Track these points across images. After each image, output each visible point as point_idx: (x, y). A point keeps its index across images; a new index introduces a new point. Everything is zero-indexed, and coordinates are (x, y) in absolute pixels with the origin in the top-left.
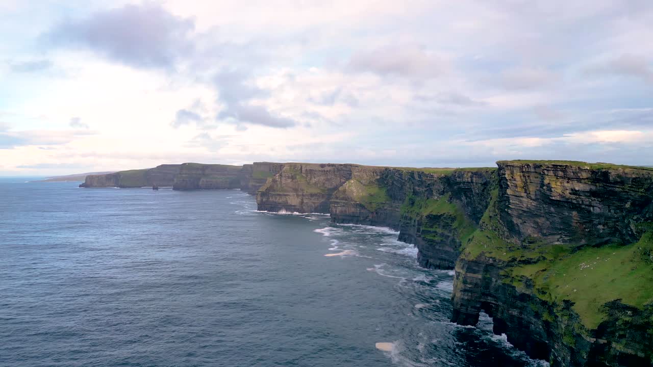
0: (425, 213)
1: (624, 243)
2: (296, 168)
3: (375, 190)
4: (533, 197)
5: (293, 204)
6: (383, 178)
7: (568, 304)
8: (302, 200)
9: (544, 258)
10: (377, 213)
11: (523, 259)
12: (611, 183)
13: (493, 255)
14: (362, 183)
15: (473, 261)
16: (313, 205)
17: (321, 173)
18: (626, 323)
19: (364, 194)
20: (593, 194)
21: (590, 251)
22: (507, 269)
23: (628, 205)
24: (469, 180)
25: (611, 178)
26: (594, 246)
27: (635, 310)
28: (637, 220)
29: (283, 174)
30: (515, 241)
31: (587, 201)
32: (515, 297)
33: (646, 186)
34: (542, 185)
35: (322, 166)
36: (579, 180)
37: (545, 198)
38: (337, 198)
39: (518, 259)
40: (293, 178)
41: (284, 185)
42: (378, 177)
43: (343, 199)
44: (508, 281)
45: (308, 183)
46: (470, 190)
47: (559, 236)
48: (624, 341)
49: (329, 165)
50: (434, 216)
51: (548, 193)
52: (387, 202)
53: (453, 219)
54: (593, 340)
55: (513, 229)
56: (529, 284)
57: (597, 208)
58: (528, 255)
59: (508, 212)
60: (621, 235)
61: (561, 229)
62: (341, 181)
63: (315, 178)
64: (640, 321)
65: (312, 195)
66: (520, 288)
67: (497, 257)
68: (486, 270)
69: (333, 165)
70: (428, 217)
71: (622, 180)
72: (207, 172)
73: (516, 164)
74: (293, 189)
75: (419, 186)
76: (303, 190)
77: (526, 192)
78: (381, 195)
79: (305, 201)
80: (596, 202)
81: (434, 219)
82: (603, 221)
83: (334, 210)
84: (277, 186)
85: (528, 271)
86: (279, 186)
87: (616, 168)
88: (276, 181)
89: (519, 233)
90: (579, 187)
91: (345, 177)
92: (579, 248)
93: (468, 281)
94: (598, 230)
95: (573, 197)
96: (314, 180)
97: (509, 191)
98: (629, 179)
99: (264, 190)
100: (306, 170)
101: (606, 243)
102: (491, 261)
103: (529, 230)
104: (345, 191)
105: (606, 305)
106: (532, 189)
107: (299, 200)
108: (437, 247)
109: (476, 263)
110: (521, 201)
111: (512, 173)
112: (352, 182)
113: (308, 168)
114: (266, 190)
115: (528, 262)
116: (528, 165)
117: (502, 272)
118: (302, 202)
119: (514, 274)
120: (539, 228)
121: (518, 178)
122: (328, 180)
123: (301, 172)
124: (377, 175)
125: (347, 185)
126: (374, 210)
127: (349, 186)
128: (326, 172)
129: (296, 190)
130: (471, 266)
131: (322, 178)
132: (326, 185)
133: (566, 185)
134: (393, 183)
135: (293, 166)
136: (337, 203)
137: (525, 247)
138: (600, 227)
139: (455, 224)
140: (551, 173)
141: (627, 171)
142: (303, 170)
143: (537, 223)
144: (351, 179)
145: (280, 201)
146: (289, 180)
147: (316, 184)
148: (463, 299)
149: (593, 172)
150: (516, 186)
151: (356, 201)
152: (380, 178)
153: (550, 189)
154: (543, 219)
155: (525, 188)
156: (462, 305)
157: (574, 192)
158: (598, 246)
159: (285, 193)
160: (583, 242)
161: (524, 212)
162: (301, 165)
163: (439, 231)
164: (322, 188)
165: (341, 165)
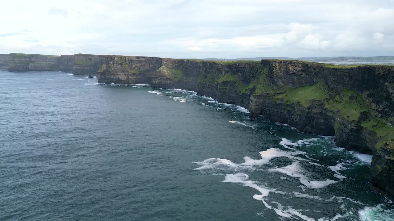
0: (220, 81)
1: (311, 85)
2: (122, 59)
3: (175, 71)
4: (283, 72)
5: (123, 79)
6: (179, 65)
7: (298, 103)
8: (128, 77)
9: (286, 92)
10: (178, 83)
11: (279, 93)
12: (308, 67)
13: (267, 93)
14: (168, 68)
15: (259, 95)
16: (135, 80)
17: (138, 62)
18: (317, 104)
19: (170, 73)
20: (302, 71)
21: (301, 88)
22: (273, 96)
23: (313, 74)
24: (244, 66)
25: (309, 66)
26: (302, 87)
27: (319, 101)
28: (315, 78)
29: (115, 62)
30: (275, 87)
31: (300, 73)
32: (276, 105)
33: (319, 68)
34: (286, 68)
35: (138, 58)
36: (298, 66)
37: (287, 72)
38: (156, 75)
39: (277, 93)
40: (121, 64)
41: (116, 69)
42: (177, 65)
43: (159, 76)
44: (273, 100)
45: (131, 68)
46: (244, 70)
47: (290, 85)
48: (316, 109)
49: (142, 57)
50: (226, 82)
51: (288, 71)
52: (184, 77)
53: (236, 83)
54: (307, 110)
55: (274, 83)
56: (282, 100)
57: (303, 75)
58: (280, 91)
59: (273, 78)
60: (310, 83)
61: (291, 82)
62: (150, 66)
63: (134, 64)
64: (320, 103)
65: (134, 74)
66: (278, 102)
67: (269, 93)
68: (264, 98)
69: (144, 57)
70: (222, 82)
71: (312, 66)
72: (33, 59)
73: (277, 61)
74: (122, 71)
75: (209, 69)
76: (128, 71)
77: (280, 71)
78: (180, 74)
79: (130, 77)
80: (303, 73)
81: (225, 83)
82: (304, 79)
83: (154, 82)
84: (112, 69)
85: (281, 96)
86: (113, 69)
87: (310, 63)
88: (111, 66)
89: (277, 85)
90: (298, 69)
91: (152, 64)
92: (297, 88)
93: (258, 102)
94: (302, 82)
95: (296, 72)
96: (133, 66)
97: (274, 71)
98: (314, 66)
99: (102, 72)
100: (129, 60)
101: (305, 85)
102: (266, 94)
103: (280, 83)
104: (160, 72)
105: (311, 101)
106: (282, 69)
107: (126, 77)
108: (227, 95)
109: (260, 95)
110: (278, 74)
111: (275, 64)
112: (163, 67)
113: (130, 59)
114: (104, 71)
115: (280, 94)
116: (281, 62)
117: (271, 98)
118: (128, 78)
119: (276, 98)
120: (284, 82)
121: (277, 66)
122: (142, 66)
123: (126, 61)
124: (176, 64)
125: (160, 68)
126: (176, 82)
127: (162, 69)
128: (141, 62)
129: (123, 71)
130: (259, 97)
131: (139, 65)
132: (141, 69)
133: (294, 68)
134: (187, 68)
135: (120, 57)
136: (156, 78)
137: (279, 89)
138: (303, 81)
139: (236, 85)
140: (290, 64)
141: (314, 64)
142: (127, 60)
143: (283, 81)
144: (162, 65)
145: (115, 77)
146: (119, 66)
147: (135, 68)
148: (255, 109)
149: (303, 64)
150: (277, 69)
151: (167, 77)
152: (178, 65)
153: (289, 70)
154: (285, 79)
155: (280, 69)
156: (255, 111)
157: (297, 70)
158: (303, 87)
159: (117, 73)
160: (298, 86)
161: (279, 77)
162: (125, 57)
163: (228, 88)
164: (139, 70)
165: (150, 57)
